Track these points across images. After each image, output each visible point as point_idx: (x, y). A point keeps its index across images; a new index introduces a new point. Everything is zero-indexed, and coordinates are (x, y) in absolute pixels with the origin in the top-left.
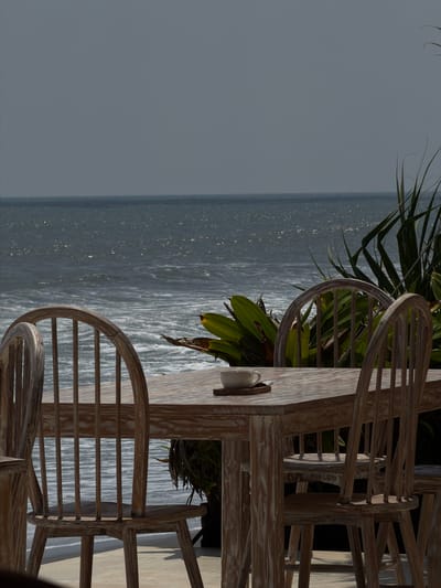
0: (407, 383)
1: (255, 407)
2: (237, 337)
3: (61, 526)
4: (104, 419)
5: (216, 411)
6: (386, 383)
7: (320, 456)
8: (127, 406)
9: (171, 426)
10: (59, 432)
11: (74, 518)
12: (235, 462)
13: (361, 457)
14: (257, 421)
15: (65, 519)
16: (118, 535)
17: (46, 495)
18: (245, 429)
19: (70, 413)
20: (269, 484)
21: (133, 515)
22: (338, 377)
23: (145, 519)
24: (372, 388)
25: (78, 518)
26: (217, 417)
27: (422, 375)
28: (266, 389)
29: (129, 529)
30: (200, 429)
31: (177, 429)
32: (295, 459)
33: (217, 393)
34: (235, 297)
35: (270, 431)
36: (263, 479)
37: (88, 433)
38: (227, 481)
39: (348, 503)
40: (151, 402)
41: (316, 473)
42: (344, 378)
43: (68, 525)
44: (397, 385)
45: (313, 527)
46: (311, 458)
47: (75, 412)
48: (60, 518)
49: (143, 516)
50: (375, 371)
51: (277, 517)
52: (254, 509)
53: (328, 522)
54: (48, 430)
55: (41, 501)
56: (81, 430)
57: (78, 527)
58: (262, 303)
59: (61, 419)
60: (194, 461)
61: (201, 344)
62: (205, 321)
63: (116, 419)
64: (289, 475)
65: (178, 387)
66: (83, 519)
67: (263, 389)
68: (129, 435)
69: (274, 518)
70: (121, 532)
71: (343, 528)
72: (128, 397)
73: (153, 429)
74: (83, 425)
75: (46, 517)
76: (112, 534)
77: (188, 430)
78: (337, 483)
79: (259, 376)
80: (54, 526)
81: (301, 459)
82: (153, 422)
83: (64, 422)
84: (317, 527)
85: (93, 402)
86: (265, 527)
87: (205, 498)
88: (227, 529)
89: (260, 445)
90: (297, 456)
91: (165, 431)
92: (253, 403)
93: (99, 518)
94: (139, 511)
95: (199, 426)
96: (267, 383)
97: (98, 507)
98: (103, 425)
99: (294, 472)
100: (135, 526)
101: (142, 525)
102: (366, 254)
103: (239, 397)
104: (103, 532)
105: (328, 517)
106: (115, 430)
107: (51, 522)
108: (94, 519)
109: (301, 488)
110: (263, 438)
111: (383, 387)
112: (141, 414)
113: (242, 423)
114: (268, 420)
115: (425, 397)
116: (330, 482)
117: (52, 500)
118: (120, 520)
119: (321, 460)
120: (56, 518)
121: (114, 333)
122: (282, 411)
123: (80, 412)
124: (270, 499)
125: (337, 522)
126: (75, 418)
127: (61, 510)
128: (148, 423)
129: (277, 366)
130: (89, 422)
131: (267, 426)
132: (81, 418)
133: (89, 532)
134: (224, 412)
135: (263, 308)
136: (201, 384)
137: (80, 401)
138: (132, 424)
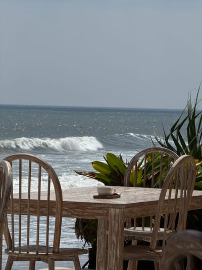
0: (183, 197)
1: (112, 204)
2: (109, 172)
3: (20, 256)
4: (41, 207)
5: (94, 206)
6: (173, 196)
7: (143, 228)
8: (53, 202)
9: (73, 212)
10: (21, 212)
11: (26, 253)
12: (104, 230)
13: (162, 230)
14: (112, 211)
15: (22, 252)
16: (46, 261)
17: (14, 241)
18: (107, 215)
19: (26, 204)
20: (117, 240)
21: (53, 252)
22: (153, 192)
23: (59, 254)
24: (166, 198)
25: (28, 253)
26: (94, 208)
27: (190, 193)
28: (118, 196)
29: (51, 259)
30: (86, 214)
31: (76, 213)
32: (132, 229)
33: (95, 197)
34: (108, 154)
35: (118, 215)
36: (114, 238)
37: (34, 213)
38: (100, 238)
39: (153, 251)
40: (63, 200)
41: (141, 236)
42: (155, 193)
43: (23, 256)
44: (178, 197)
45: (137, 261)
46: (139, 229)
47: (28, 203)
48: (20, 252)
49: (58, 253)
50: (168, 190)
51: (120, 255)
52: (110, 252)
53: (144, 259)
54: (16, 211)
55: (11, 243)
56: (31, 212)
57: (28, 256)
58: (121, 157)
59: (22, 206)
60: (86, 229)
61: (92, 175)
62: (94, 165)
63: (47, 207)
64: (129, 236)
65: (77, 194)
66: (30, 253)
67: (116, 196)
68: (53, 215)
69: (119, 256)
70: (47, 260)
71: (153, 263)
72: (53, 198)
73: (64, 212)
74: (32, 209)
75: (13, 251)
76: (43, 261)
77: (81, 214)
78: (150, 241)
79: (115, 190)
80: (16, 256)
81: (134, 229)
82: (64, 210)
83: (23, 208)
84: (139, 261)
85: (37, 199)
86: (114, 260)
87: (91, 246)
88: (99, 260)
89: (113, 222)
90: (133, 228)
91: (70, 214)
92: (111, 203)
93: (37, 253)
94: (56, 250)
95: (86, 212)
96: (118, 194)
97: (37, 248)
98: (41, 210)
99: (131, 235)
100: (54, 257)
101: (57, 257)
102: (172, 136)
103: (106, 200)
104: (39, 260)
105: (144, 257)
106: (46, 212)
107: (16, 254)
108: (35, 253)
109: (134, 243)
110: (115, 219)
111: (172, 198)
112: (59, 206)
113: (105, 211)
114: (118, 210)
115: (192, 203)
116: (148, 241)
117: (16, 244)
118: (47, 254)
119: (143, 230)
120: (18, 252)
121: (48, 168)
122: (124, 207)
123: (31, 204)
124: (117, 247)
125: (149, 260)
126: (28, 206)
127: (20, 248)
128: (62, 210)
129: (125, 186)
130: (34, 208)
131: (117, 214)
132: (31, 206)
133: (33, 259)
134: (97, 206)
135: (121, 159)
136: (89, 193)
137: (31, 199)
138: (54, 210)
